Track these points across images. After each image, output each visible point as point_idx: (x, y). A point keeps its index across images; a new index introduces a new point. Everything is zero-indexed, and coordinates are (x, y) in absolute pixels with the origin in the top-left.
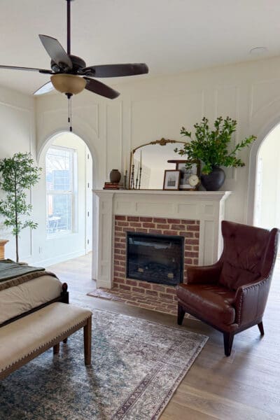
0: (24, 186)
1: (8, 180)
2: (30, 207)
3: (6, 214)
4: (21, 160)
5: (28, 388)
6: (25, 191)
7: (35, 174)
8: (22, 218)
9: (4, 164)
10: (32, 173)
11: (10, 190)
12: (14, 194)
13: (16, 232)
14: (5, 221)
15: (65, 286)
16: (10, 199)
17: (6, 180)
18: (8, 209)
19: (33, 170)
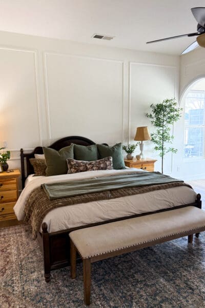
0: (169, 122)
1: (158, 119)
2: (172, 137)
3: (156, 142)
4: (168, 104)
5: (170, 258)
6: (169, 126)
7: (177, 113)
8: (167, 145)
9: (156, 108)
10: (175, 113)
11: (159, 126)
12: (161, 128)
13: (162, 155)
14: (154, 147)
15: (199, 196)
16: (159, 132)
17: (157, 119)
18: (157, 139)
19: (176, 111)
